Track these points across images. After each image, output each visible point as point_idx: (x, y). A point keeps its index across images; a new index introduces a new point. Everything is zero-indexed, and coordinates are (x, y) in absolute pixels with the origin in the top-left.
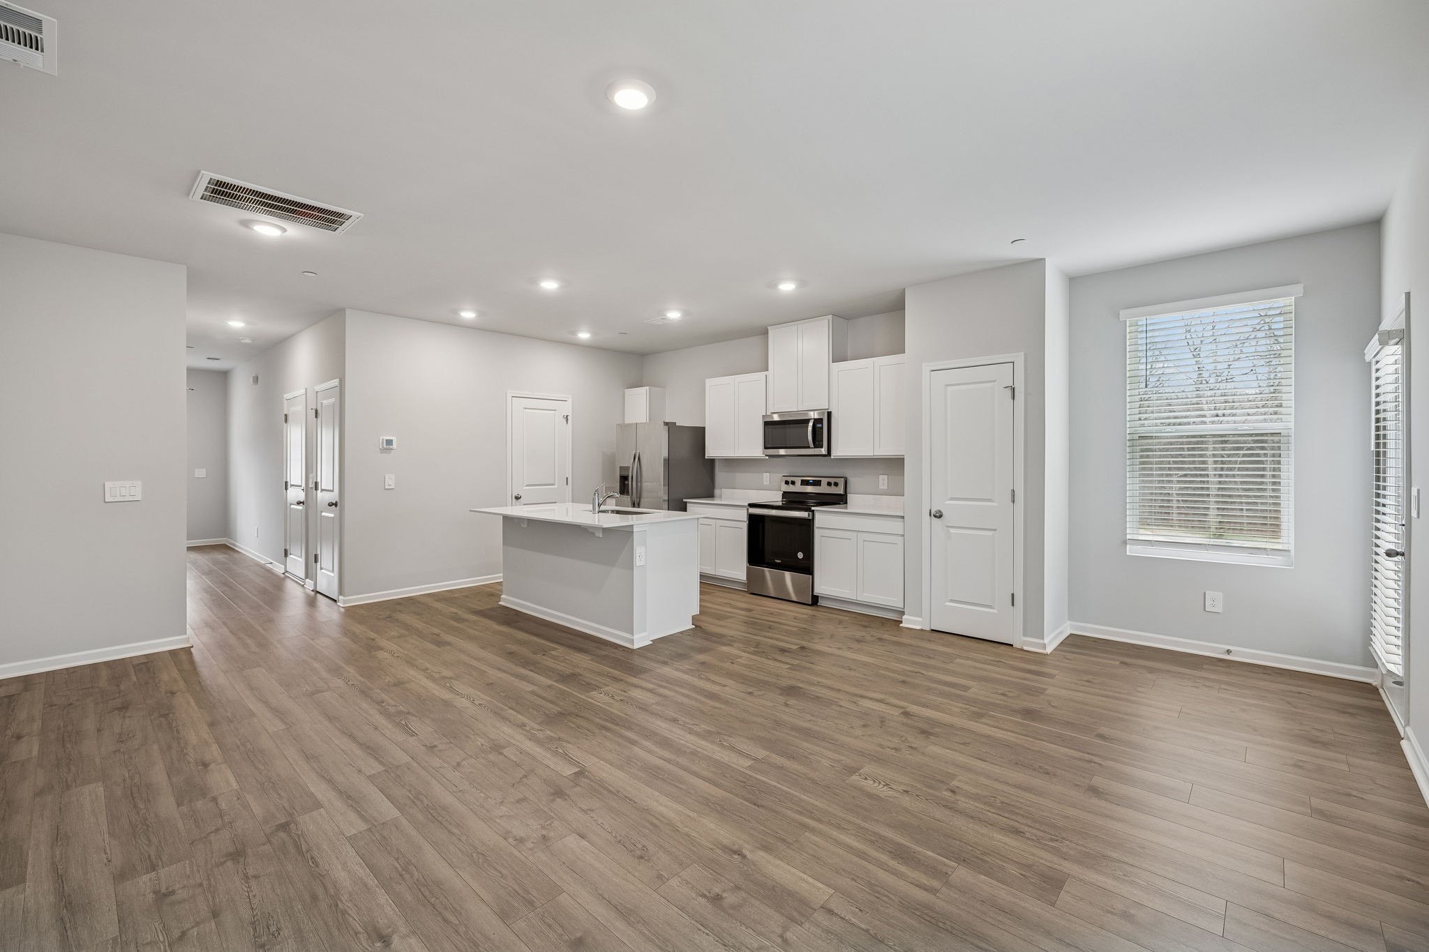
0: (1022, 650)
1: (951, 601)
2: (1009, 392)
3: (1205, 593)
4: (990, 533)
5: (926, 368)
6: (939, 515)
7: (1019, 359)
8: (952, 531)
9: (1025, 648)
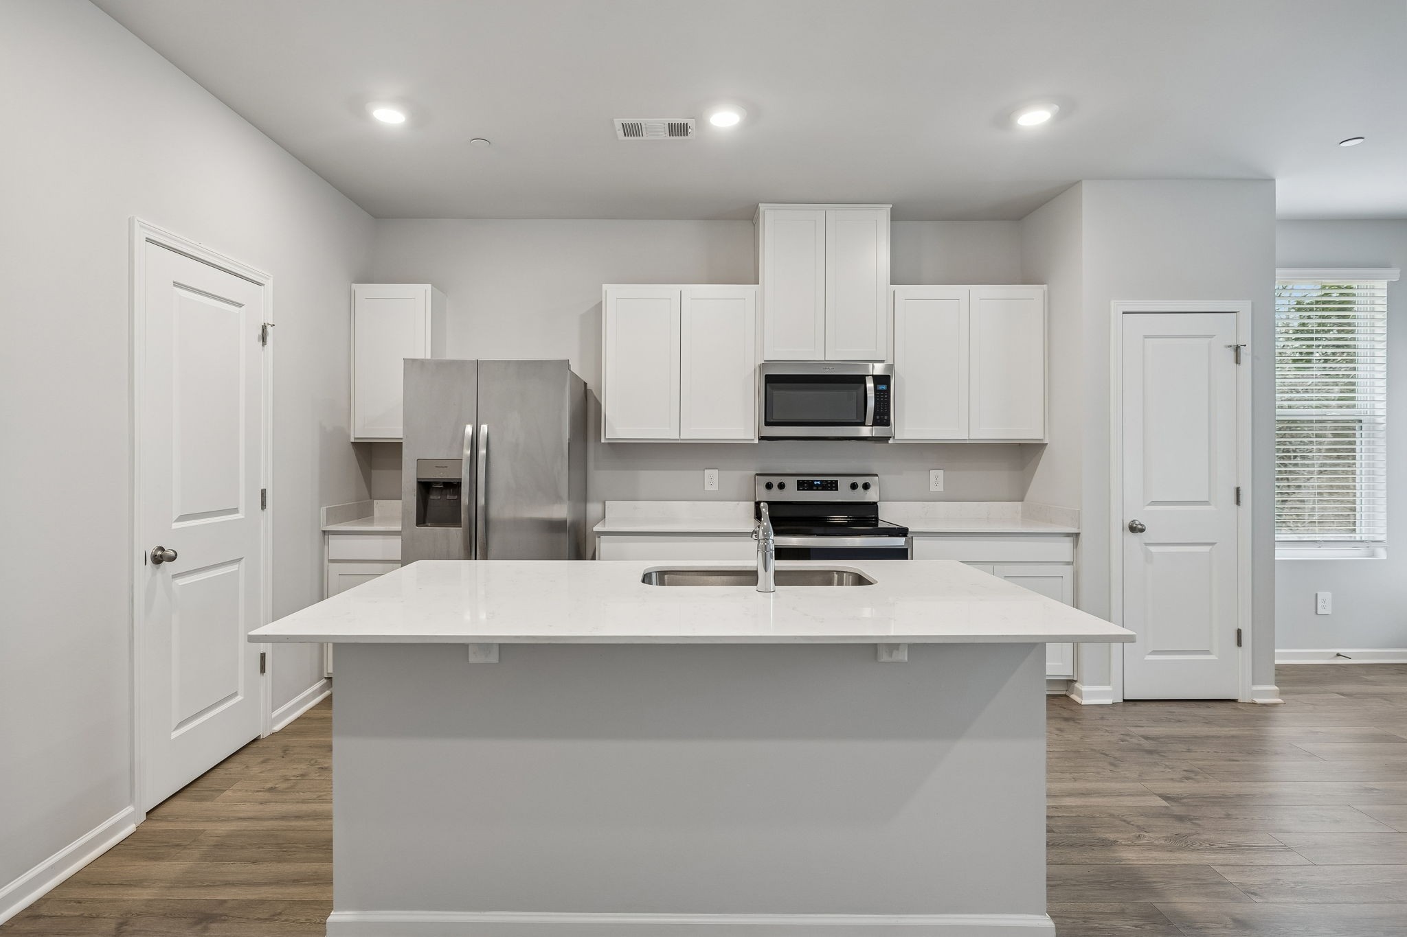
0: (1255, 704)
1: (1155, 652)
2: (1232, 354)
3: (1317, 595)
4: (1207, 549)
5: (1117, 306)
6: (1135, 529)
7: (1244, 307)
8: (1153, 549)
9: (1259, 701)
